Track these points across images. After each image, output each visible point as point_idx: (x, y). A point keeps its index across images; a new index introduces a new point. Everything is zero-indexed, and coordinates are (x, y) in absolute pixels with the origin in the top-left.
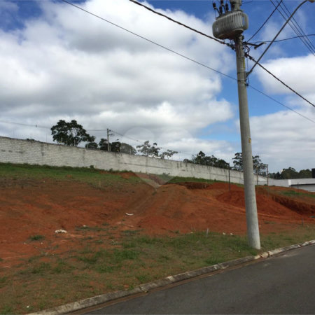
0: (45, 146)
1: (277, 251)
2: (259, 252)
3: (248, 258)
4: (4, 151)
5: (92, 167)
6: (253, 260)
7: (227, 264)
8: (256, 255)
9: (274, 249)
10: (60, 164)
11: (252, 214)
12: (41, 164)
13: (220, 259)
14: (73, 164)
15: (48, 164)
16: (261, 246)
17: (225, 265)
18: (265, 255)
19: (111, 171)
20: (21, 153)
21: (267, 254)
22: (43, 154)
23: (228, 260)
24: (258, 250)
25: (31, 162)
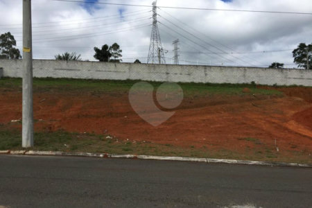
0: (208, 68)
4: (176, 74)
5: (253, 83)
10: (221, 81)
12: (204, 82)
14: (233, 81)
15: (210, 82)
19: (275, 87)
20: (189, 74)
22: (206, 75)
25: (197, 81)
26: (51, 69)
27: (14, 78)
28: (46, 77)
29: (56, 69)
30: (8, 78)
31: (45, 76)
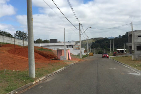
1: (43, 78)
2: (35, 79)
3: (29, 84)
6: (32, 85)
7: (18, 90)
8: (33, 81)
9: (41, 77)
11: (32, 60)
13: (14, 87)
16: (36, 76)
17: (17, 91)
18: (38, 81)
21: (38, 80)
23: (19, 87)
24: (34, 79)
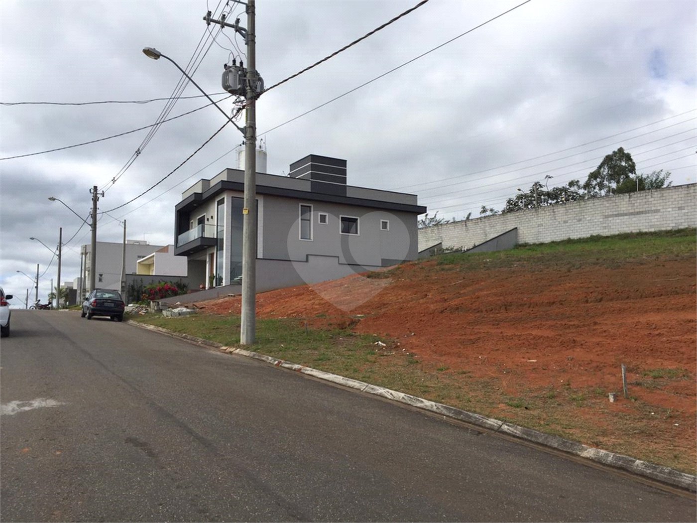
26: (599, 218)
27: (534, 244)
28: (589, 236)
29: (607, 217)
30: (525, 245)
31: (585, 234)
